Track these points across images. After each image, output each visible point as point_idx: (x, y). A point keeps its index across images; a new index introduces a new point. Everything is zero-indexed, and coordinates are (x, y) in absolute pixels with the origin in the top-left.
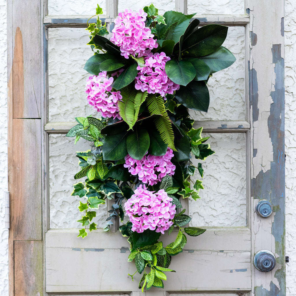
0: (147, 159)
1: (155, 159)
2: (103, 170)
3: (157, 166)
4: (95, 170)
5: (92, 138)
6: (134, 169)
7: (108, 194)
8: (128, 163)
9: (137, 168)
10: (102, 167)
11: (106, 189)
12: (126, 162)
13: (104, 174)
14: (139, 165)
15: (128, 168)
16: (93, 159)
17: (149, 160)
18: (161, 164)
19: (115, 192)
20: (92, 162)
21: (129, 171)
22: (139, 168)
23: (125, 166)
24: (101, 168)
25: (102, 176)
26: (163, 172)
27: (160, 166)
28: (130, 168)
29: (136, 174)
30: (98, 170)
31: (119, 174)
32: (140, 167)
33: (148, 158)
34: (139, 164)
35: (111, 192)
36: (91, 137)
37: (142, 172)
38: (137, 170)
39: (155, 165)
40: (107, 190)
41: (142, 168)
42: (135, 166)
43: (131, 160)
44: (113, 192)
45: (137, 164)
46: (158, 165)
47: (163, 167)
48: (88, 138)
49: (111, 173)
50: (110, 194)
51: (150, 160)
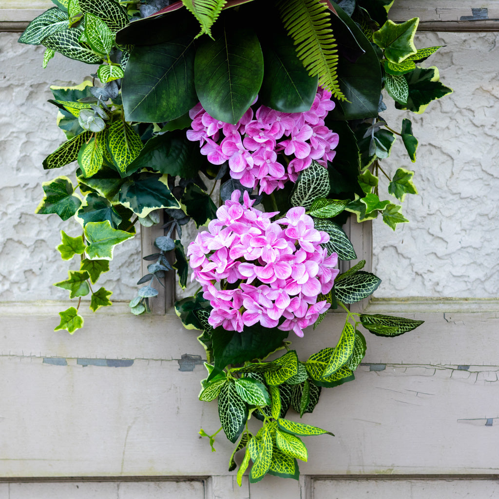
0: (255, 118)
1: (279, 119)
2: (126, 145)
3: (286, 138)
4: (103, 144)
5: (93, 52)
6: (215, 145)
7: (140, 212)
8: (199, 127)
9: (224, 143)
10: (123, 135)
11: (135, 198)
12: (192, 126)
13: (128, 157)
14: (232, 136)
15: (198, 142)
16: (97, 114)
17: (260, 120)
18: (298, 132)
19: (162, 207)
20: (93, 122)
21: (203, 152)
22: (232, 145)
23: (191, 136)
24: (121, 137)
25: (123, 162)
26: (302, 155)
27: (294, 139)
28: (205, 143)
29: (221, 162)
30: (110, 145)
31: (174, 154)
32: (234, 140)
33: (257, 116)
34: (231, 133)
35: (149, 206)
36: (88, 51)
37: (241, 156)
38: (225, 149)
39: (279, 137)
40: (137, 200)
41: (239, 144)
42: (219, 137)
43: (207, 119)
44: (157, 208)
45: (226, 133)
46: (288, 135)
47: (303, 140)
48: (80, 53)
49: (150, 154)
50: (146, 211)
51: (264, 120)
